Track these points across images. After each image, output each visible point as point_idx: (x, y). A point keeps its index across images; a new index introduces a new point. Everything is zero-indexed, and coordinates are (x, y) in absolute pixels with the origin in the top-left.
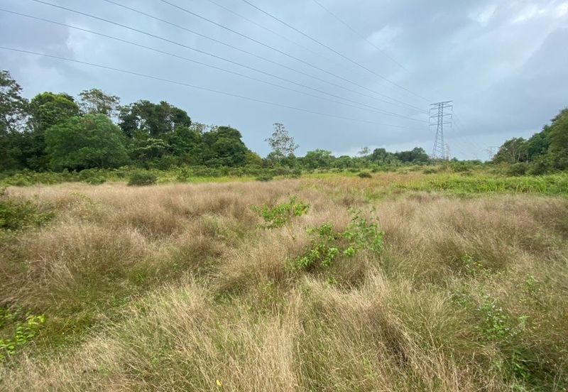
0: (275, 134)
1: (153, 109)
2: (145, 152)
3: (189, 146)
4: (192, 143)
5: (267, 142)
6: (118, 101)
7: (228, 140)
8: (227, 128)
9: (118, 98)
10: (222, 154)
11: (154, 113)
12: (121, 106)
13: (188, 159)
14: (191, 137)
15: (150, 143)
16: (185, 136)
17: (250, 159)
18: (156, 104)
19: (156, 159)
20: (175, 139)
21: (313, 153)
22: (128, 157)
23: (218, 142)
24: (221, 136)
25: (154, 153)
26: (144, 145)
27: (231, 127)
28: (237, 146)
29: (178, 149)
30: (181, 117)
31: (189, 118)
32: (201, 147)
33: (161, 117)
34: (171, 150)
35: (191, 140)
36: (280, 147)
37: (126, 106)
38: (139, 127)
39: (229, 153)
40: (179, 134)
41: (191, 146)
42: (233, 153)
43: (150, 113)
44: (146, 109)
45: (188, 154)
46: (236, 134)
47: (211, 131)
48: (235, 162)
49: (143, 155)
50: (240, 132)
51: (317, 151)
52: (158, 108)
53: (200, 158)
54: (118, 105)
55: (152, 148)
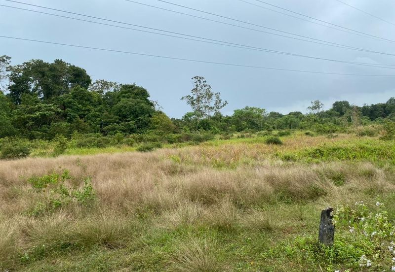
0: (195, 90)
1: (46, 69)
2: (33, 119)
3: (85, 110)
4: (89, 107)
5: (185, 101)
6: (8, 61)
7: (131, 102)
8: (132, 87)
9: (8, 58)
10: (123, 118)
11: (47, 73)
12: (13, 66)
13: (82, 126)
14: (88, 100)
15: (39, 109)
16: (81, 98)
17: (157, 123)
18: (50, 63)
19: (45, 127)
20: (70, 103)
21: (241, 112)
22: (12, 126)
23: (120, 104)
24: (124, 97)
25: (43, 121)
26: (32, 111)
27: (137, 85)
28: (142, 107)
29: (72, 114)
30: (79, 76)
31: (88, 77)
32: (100, 111)
33: (56, 78)
34: (65, 116)
35: (88, 102)
36: (202, 105)
37: (18, 66)
38: (31, 90)
39: (132, 117)
40: (75, 97)
41: (89, 110)
42: (137, 116)
43: (43, 74)
44: (38, 69)
45: (82, 120)
46: (143, 93)
47: (115, 90)
48: (139, 127)
49: (31, 123)
50: (148, 91)
51: (247, 108)
52: (52, 68)
53: (97, 124)
54: (8, 66)
55: (41, 115)
